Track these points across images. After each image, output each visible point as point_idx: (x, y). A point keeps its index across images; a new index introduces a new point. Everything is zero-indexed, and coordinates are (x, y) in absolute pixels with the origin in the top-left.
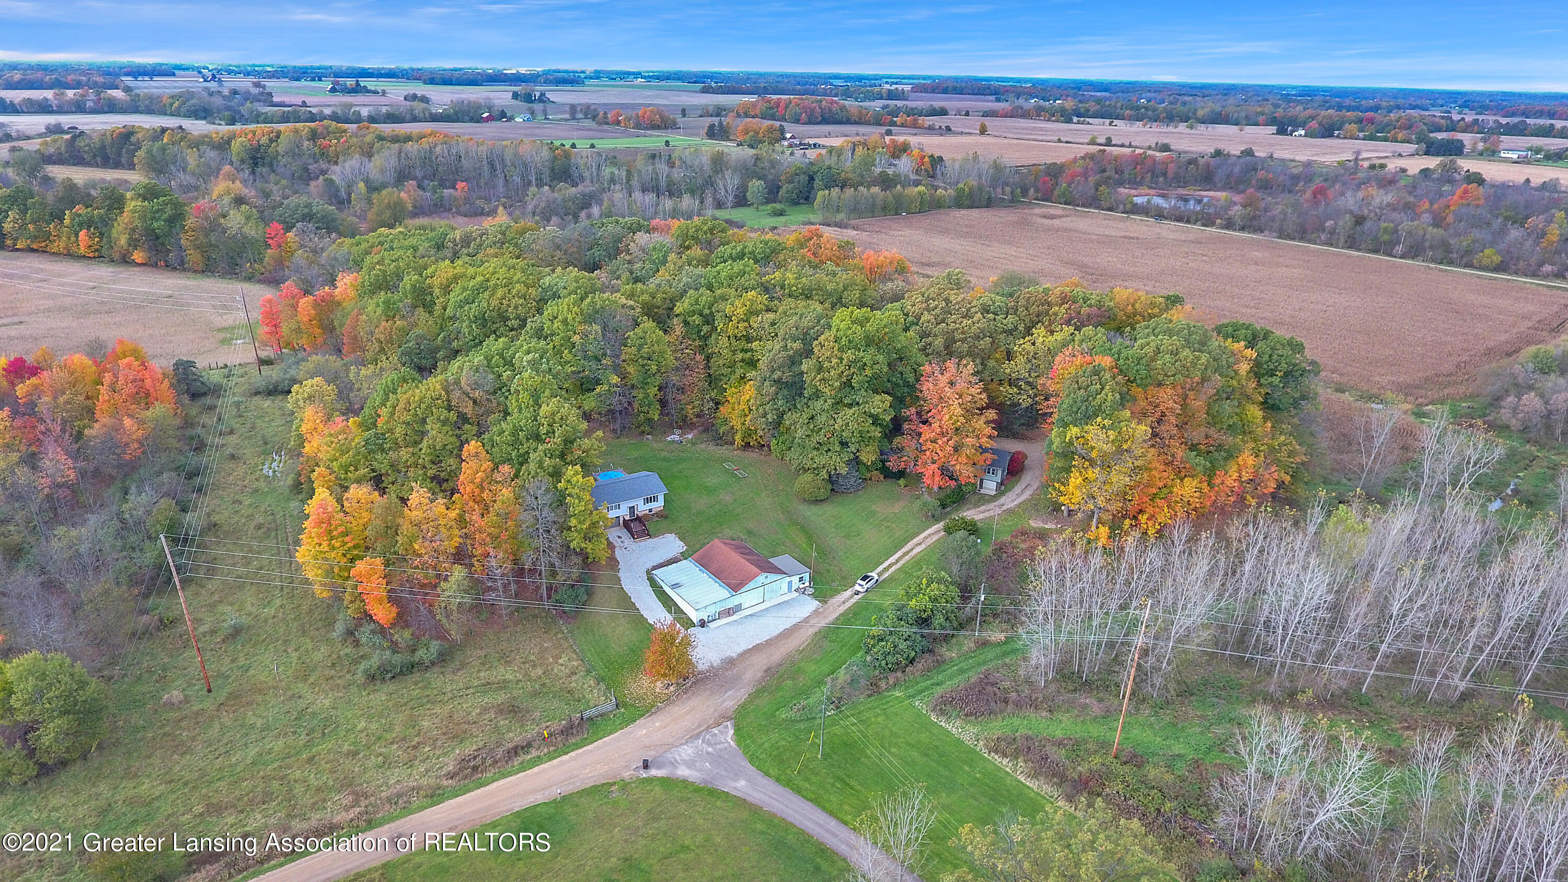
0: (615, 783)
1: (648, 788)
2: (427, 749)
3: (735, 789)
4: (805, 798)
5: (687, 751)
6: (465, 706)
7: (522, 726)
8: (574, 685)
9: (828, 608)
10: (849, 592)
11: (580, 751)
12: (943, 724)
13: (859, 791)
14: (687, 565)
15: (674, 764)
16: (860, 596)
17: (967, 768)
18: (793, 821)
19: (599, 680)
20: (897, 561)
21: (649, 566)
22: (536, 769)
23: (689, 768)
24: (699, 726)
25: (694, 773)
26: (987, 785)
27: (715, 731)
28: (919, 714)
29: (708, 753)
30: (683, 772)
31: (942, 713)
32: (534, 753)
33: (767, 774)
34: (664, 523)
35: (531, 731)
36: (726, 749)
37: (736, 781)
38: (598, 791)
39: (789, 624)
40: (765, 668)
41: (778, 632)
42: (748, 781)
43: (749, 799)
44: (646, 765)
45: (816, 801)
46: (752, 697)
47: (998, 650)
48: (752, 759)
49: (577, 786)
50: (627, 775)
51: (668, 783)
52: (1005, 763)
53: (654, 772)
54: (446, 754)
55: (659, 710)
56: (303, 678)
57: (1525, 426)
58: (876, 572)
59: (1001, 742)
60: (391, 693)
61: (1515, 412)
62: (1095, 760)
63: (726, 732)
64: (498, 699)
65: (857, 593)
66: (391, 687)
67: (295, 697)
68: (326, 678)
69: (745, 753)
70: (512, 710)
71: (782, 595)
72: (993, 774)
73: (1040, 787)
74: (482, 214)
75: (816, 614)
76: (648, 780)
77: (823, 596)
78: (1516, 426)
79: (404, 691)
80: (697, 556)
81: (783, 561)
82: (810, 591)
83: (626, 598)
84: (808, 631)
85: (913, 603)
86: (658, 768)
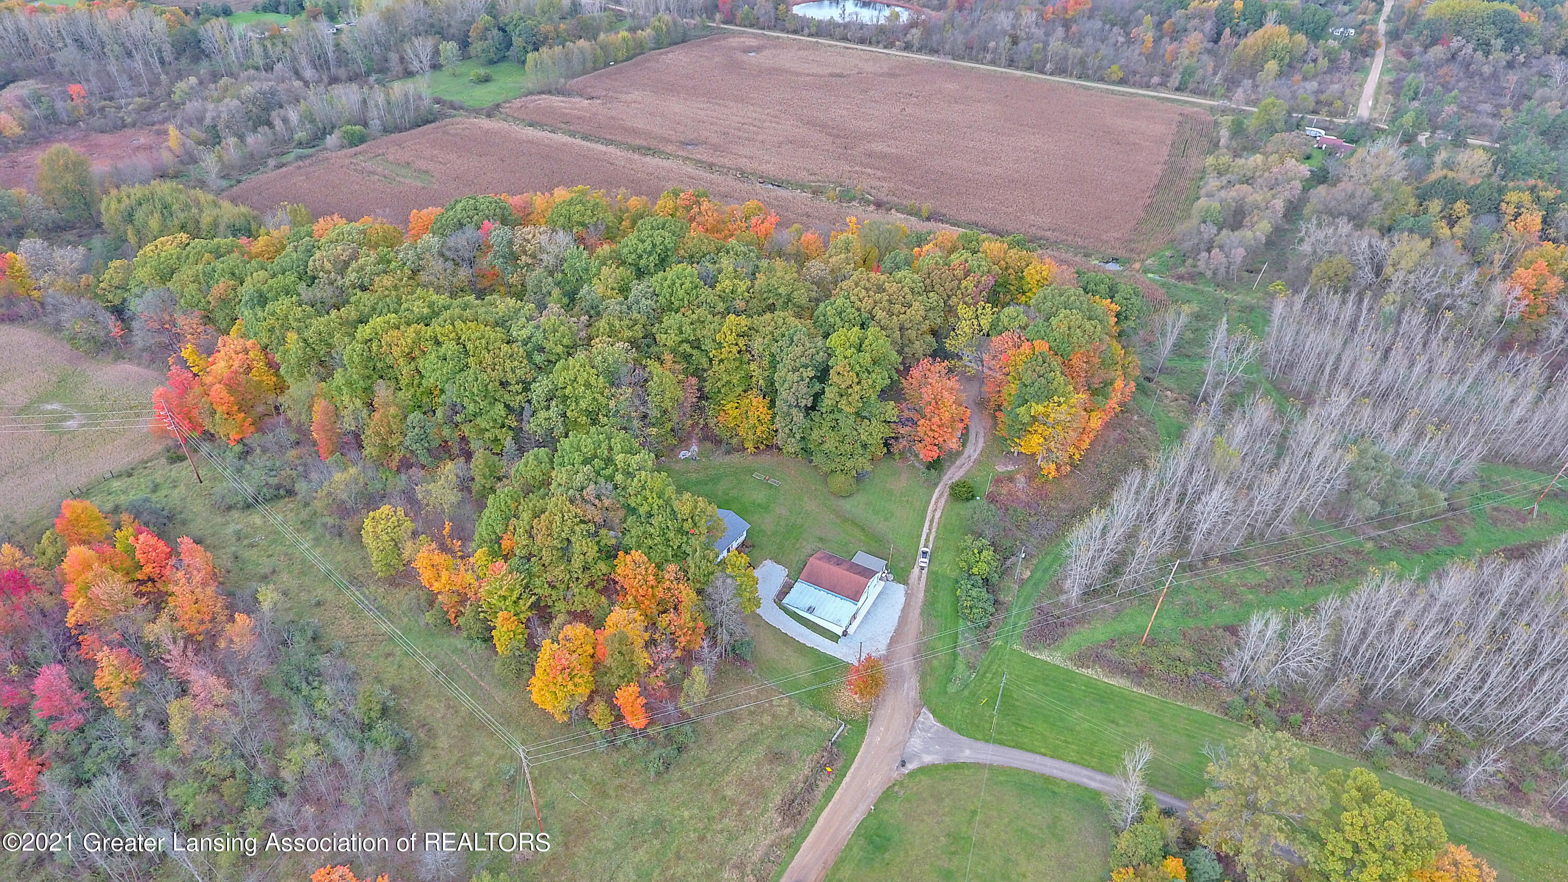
0: (894, 785)
1: (917, 780)
2: (748, 812)
3: (966, 757)
4: (1010, 747)
5: (916, 743)
6: (743, 767)
7: (794, 766)
8: (800, 719)
9: (913, 588)
10: (916, 570)
11: (852, 770)
12: (1038, 657)
13: (1032, 728)
14: (800, 586)
15: (915, 755)
16: (926, 569)
17: (1074, 685)
18: (1016, 766)
19: (814, 708)
20: (930, 530)
21: (772, 595)
22: (836, 797)
23: (929, 754)
24: (908, 720)
25: (936, 756)
26: (1091, 693)
27: (921, 719)
28: (1022, 655)
29: (930, 738)
30: (928, 759)
31: (1035, 649)
32: (823, 787)
33: (977, 739)
34: (756, 553)
35: (805, 769)
36: (938, 730)
37: (963, 752)
38: (888, 795)
39: (898, 613)
40: (911, 656)
41: (896, 622)
42: (970, 749)
43: (980, 761)
44: (903, 764)
45: (1018, 746)
46: (922, 681)
47: (1032, 583)
48: (959, 731)
49: (873, 797)
51: (925, 770)
52: (1088, 672)
53: (911, 766)
54: (765, 811)
55: (873, 717)
56: (604, 794)
57: (1214, 274)
58: (922, 545)
59: (1082, 659)
60: (680, 780)
61: (1207, 264)
62: (1134, 650)
63: (928, 718)
64: (760, 751)
65: (922, 568)
66: (675, 774)
67: (614, 812)
68: (622, 787)
69: (951, 728)
70: (776, 757)
71: (875, 587)
72: (1090, 683)
73: (1118, 682)
74: (124, 126)
75: (909, 596)
76: (912, 774)
77: (901, 577)
78: (1209, 274)
79: (688, 773)
80: (802, 576)
81: (862, 559)
82: (891, 577)
83: (776, 631)
84: (915, 613)
85: (975, 570)
86: (910, 762)
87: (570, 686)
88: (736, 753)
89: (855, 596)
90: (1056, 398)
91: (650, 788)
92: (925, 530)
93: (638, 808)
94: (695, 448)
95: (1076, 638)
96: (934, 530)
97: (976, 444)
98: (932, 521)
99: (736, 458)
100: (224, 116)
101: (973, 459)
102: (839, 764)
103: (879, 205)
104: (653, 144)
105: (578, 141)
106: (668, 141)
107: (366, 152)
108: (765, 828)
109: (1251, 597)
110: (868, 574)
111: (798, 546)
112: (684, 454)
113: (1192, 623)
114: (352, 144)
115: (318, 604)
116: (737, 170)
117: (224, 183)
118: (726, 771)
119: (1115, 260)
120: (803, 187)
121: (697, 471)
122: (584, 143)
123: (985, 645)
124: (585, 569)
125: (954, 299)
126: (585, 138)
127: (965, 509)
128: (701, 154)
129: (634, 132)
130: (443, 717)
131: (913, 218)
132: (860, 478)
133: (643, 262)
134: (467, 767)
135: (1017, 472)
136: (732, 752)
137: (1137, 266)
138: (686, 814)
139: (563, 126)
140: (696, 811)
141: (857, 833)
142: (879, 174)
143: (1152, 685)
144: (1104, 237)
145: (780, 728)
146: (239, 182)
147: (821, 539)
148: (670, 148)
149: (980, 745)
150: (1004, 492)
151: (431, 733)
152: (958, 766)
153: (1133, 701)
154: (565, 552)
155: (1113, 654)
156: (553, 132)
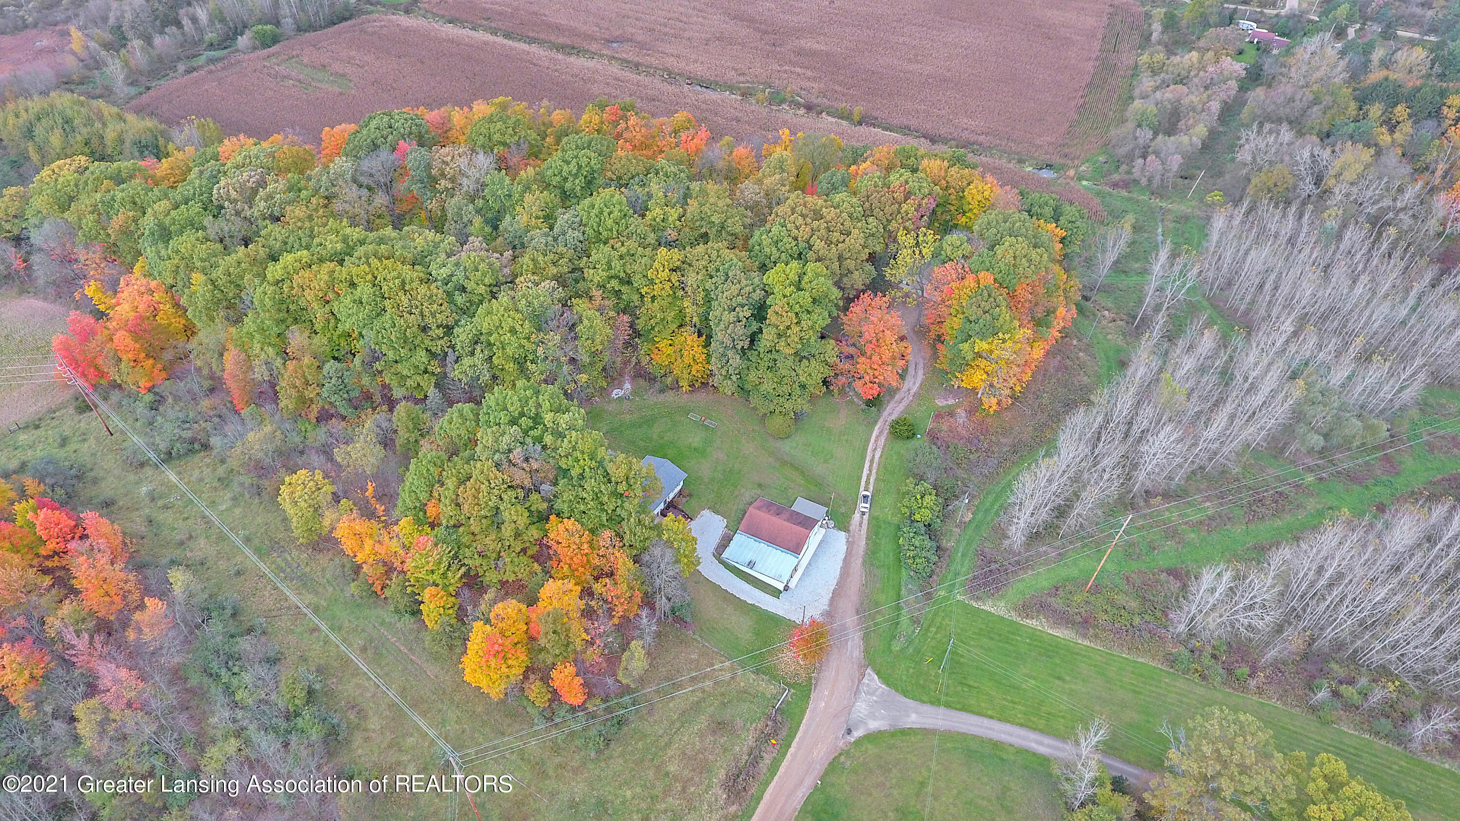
0: (840, 755)
1: (863, 749)
2: (692, 789)
3: (912, 722)
4: (957, 709)
5: (861, 708)
6: (685, 739)
7: (738, 736)
8: (742, 684)
9: (854, 535)
10: (857, 516)
11: (797, 740)
12: (982, 607)
13: (978, 688)
14: (740, 539)
15: (862, 722)
16: (867, 514)
17: (1019, 638)
18: (963, 731)
19: (757, 672)
20: (870, 471)
21: (712, 549)
22: (782, 769)
23: (874, 720)
24: (853, 682)
25: (882, 722)
26: (1037, 646)
27: (865, 681)
28: (965, 606)
29: (876, 702)
30: (874, 725)
31: (978, 599)
32: (767, 759)
33: (924, 702)
34: (693, 502)
35: (749, 739)
36: (883, 693)
37: (908, 716)
38: (834, 766)
39: (839, 564)
40: (854, 611)
41: (838, 573)
42: (917, 713)
43: (927, 726)
44: (849, 732)
45: (965, 709)
46: (866, 638)
47: (973, 525)
48: (905, 694)
49: (819, 768)
50: (841, 744)
51: (872, 737)
52: (1032, 623)
53: (857, 734)
54: (709, 787)
55: (817, 679)
56: (543, 774)
57: (1149, 181)
58: (862, 488)
59: (1026, 609)
60: (622, 755)
61: (1143, 170)
62: (1078, 598)
63: (872, 679)
64: (702, 722)
65: (863, 513)
66: (616, 749)
67: (553, 795)
68: (560, 766)
69: (897, 690)
70: (720, 726)
71: (816, 536)
72: (1034, 635)
73: (1063, 633)
74: (26, 27)
75: (850, 544)
76: (859, 742)
77: (843, 525)
78: (1144, 181)
79: (630, 748)
80: (741, 526)
81: (803, 506)
82: (832, 524)
83: (716, 588)
84: (857, 564)
85: (917, 517)
86: (857, 729)
87: (504, 669)
88: (678, 725)
89: (796, 549)
90: (1000, 334)
91: (591, 766)
92: (866, 472)
93: (579, 789)
94: (628, 386)
95: (1020, 586)
96: (874, 471)
97: (915, 376)
98: (872, 461)
99: (670, 396)
100: (128, 16)
101: (912, 392)
102: (784, 733)
103: (809, 108)
104: (577, 42)
105: (500, 40)
106: (592, 38)
107: (278, 54)
108: (710, 806)
109: (1193, 535)
110: (808, 523)
111: (736, 493)
112: (616, 393)
113: (1135, 565)
114: (265, 45)
115: (238, 573)
116: (664, 70)
117: (133, 91)
118: (668, 745)
119: (1049, 166)
120: (731, 89)
121: (631, 412)
122: (505, 41)
123: (929, 596)
124: (517, 535)
125: (894, 224)
126: (507, 35)
127: (904, 448)
128: (628, 53)
129: (558, 29)
130: (373, 696)
131: (844, 123)
132: (798, 417)
133: (568, 185)
134: (400, 750)
135: (957, 406)
136: (673, 723)
137: (1071, 172)
138: (629, 794)
139: (484, 22)
140: (638, 790)
141: (803, 811)
142: (809, 73)
143: (1096, 636)
144: (1038, 142)
145: (723, 695)
146: (148, 88)
147: (760, 485)
148: (594, 47)
149: (927, 708)
150: (945, 428)
151: (362, 714)
152: (905, 732)
153: (1078, 654)
154: (495, 520)
155: (1057, 603)
156: (473, 29)
